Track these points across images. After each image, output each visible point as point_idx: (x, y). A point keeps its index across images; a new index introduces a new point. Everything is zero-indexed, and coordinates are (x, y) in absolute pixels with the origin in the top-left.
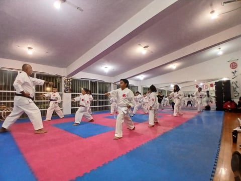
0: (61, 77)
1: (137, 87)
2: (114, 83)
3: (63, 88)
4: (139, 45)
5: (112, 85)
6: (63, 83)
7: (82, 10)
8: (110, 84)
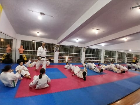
0: (54, 44)
1: (101, 50)
2: (84, 48)
3: (55, 50)
4: (93, 29)
5: (83, 49)
6: (55, 47)
7: (54, 17)
8: (82, 48)
